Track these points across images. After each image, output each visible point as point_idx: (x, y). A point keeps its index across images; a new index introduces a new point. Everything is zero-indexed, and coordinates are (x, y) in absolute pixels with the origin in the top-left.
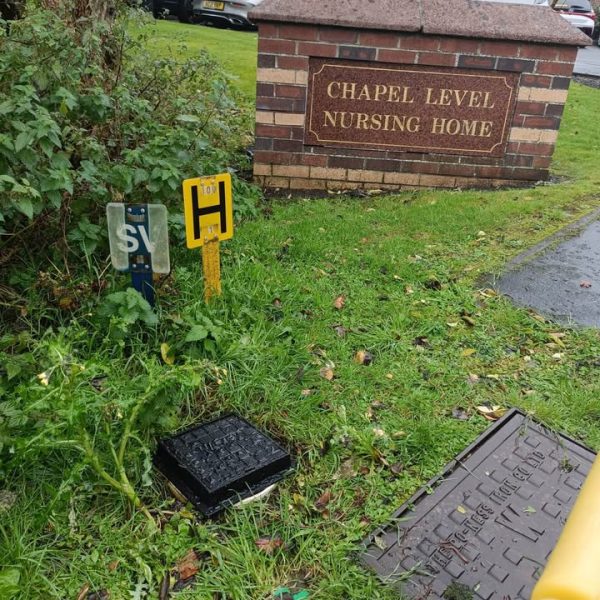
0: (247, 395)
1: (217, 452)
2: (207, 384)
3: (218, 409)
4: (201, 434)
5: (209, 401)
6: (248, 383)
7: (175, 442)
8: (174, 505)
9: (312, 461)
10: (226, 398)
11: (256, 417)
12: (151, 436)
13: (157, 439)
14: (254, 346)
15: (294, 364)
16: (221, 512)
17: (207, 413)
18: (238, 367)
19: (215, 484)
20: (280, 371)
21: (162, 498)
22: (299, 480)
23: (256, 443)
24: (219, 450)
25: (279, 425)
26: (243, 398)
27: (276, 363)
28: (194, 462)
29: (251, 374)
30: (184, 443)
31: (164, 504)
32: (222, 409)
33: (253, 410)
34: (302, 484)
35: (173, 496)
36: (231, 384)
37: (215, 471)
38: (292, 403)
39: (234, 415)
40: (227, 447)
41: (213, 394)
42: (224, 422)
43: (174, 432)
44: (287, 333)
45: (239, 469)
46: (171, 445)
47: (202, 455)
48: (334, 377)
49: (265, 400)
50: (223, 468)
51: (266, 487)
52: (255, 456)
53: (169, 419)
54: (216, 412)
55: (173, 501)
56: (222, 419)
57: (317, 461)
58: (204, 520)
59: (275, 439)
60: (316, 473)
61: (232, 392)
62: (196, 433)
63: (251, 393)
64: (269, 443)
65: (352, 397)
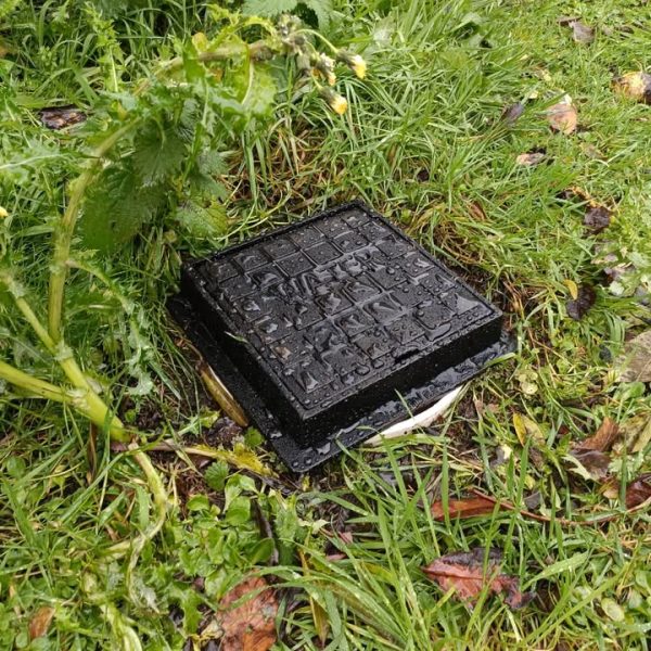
0: (389, 160)
1: (321, 302)
2: (297, 134)
3: (321, 192)
4: (281, 251)
5: (303, 172)
6: (391, 134)
7: (221, 269)
8: (217, 428)
9: (554, 331)
10: (340, 167)
11: (407, 213)
12: (167, 248)
13: (185, 254)
14: (404, 49)
15: (493, 94)
16: (335, 461)
17: (295, 200)
18: (366, 97)
19: (315, 394)
20: (463, 108)
21: (189, 409)
22: (522, 378)
23: (416, 281)
24: (326, 297)
25: (467, 236)
26: (379, 169)
27: (452, 90)
28: (264, 328)
29: (396, 113)
30: (242, 272)
31: (192, 426)
32: (331, 192)
33: (400, 197)
34: (530, 390)
35: (215, 406)
36: (352, 135)
37: (317, 355)
38: (494, 185)
39: (357, 206)
40: (346, 290)
41: (309, 158)
42: (336, 223)
43: (221, 242)
44: (470, 26)
45: (377, 353)
46: (210, 277)
47: (286, 308)
48: (580, 128)
49: (431, 176)
50: (336, 349)
51: (443, 394)
52: (416, 316)
53: (203, 212)
54: (318, 200)
55: (215, 416)
56: (330, 216)
57: (564, 331)
58: (289, 479)
59: (457, 269)
60: (564, 362)
61: (353, 153)
62: (271, 249)
63: (399, 158)
64: (448, 283)
65: (629, 174)
